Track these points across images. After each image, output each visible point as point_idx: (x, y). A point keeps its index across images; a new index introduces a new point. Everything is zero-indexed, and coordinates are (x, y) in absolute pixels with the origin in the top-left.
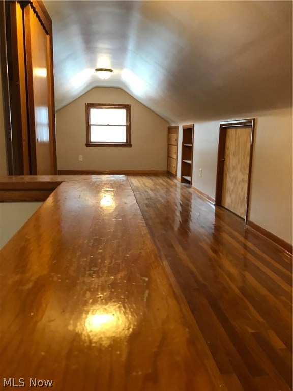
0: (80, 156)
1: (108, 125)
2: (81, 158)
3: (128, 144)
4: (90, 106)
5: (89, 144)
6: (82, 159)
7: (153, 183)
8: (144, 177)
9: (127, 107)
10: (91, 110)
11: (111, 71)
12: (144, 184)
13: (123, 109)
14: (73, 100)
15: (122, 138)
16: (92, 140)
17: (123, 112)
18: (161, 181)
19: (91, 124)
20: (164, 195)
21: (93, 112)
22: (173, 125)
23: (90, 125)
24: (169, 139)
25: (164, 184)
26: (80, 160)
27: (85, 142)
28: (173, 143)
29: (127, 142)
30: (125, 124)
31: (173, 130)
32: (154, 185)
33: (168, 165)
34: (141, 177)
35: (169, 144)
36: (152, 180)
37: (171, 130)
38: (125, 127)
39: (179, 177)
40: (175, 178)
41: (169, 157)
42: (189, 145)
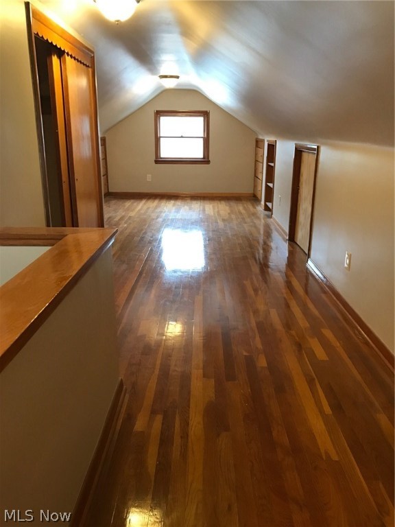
0: (148, 175)
1: (182, 137)
2: (149, 178)
3: (205, 160)
4: (159, 114)
5: (159, 161)
6: (151, 178)
7: (229, 211)
8: (223, 202)
9: (205, 114)
10: (161, 118)
11: (178, 77)
12: (218, 212)
13: (200, 116)
14: (138, 108)
15: (199, 154)
16: (162, 156)
17: (199, 121)
18: (241, 208)
19: (161, 135)
20: (236, 227)
21: (164, 120)
22: (261, 137)
23: (160, 137)
24: (256, 154)
25: (243, 211)
26: (148, 180)
27: (154, 158)
28: (260, 160)
29: (204, 158)
30: (202, 136)
31: (260, 144)
32: (229, 214)
33: (255, 186)
34: (219, 203)
35: (256, 161)
36: (230, 207)
37: (258, 143)
38: (202, 139)
39: (263, 203)
40: (260, 203)
41: (256, 176)
42: (272, 164)
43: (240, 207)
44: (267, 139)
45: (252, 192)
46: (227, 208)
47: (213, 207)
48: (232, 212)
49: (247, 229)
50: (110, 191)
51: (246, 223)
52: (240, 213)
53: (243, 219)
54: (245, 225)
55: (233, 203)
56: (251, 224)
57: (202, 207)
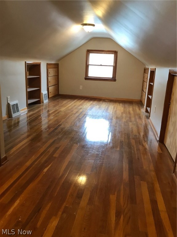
0: (81, 86)
1: (101, 65)
2: (81, 87)
3: (114, 79)
4: (89, 52)
5: (87, 78)
8: (121, 104)
9: (115, 53)
10: (90, 54)
11: (94, 25)
13: (112, 53)
15: (110, 75)
16: (89, 76)
17: (112, 56)
19: (90, 64)
20: (123, 125)
21: (92, 55)
22: (147, 67)
23: (89, 65)
24: (144, 77)
25: (132, 112)
26: (80, 89)
27: (84, 77)
28: (145, 80)
29: (113, 78)
30: (113, 65)
31: (146, 71)
32: (122, 113)
33: (142, 96)
34: (118, 104)
35: (144, 81)
36: (125, 108)
37: (145, 70)
38: (112, 67)
39: (145, 107)
40: (143, 107)
41: (143, 90)
42: (152, 84)
43: (130, 109)
44: (151, 67)
45: (140, 99)
46: (122, 108)
47: (114, 107)
48: (124, 112)
49: (130, 127)
50: (59, 93)
51: (131, 122)
52: (129, 113)
53: (130, 118)
54: (130, 123)
55: (127, 106)
56: (134, 122)
57: (107, 107)
